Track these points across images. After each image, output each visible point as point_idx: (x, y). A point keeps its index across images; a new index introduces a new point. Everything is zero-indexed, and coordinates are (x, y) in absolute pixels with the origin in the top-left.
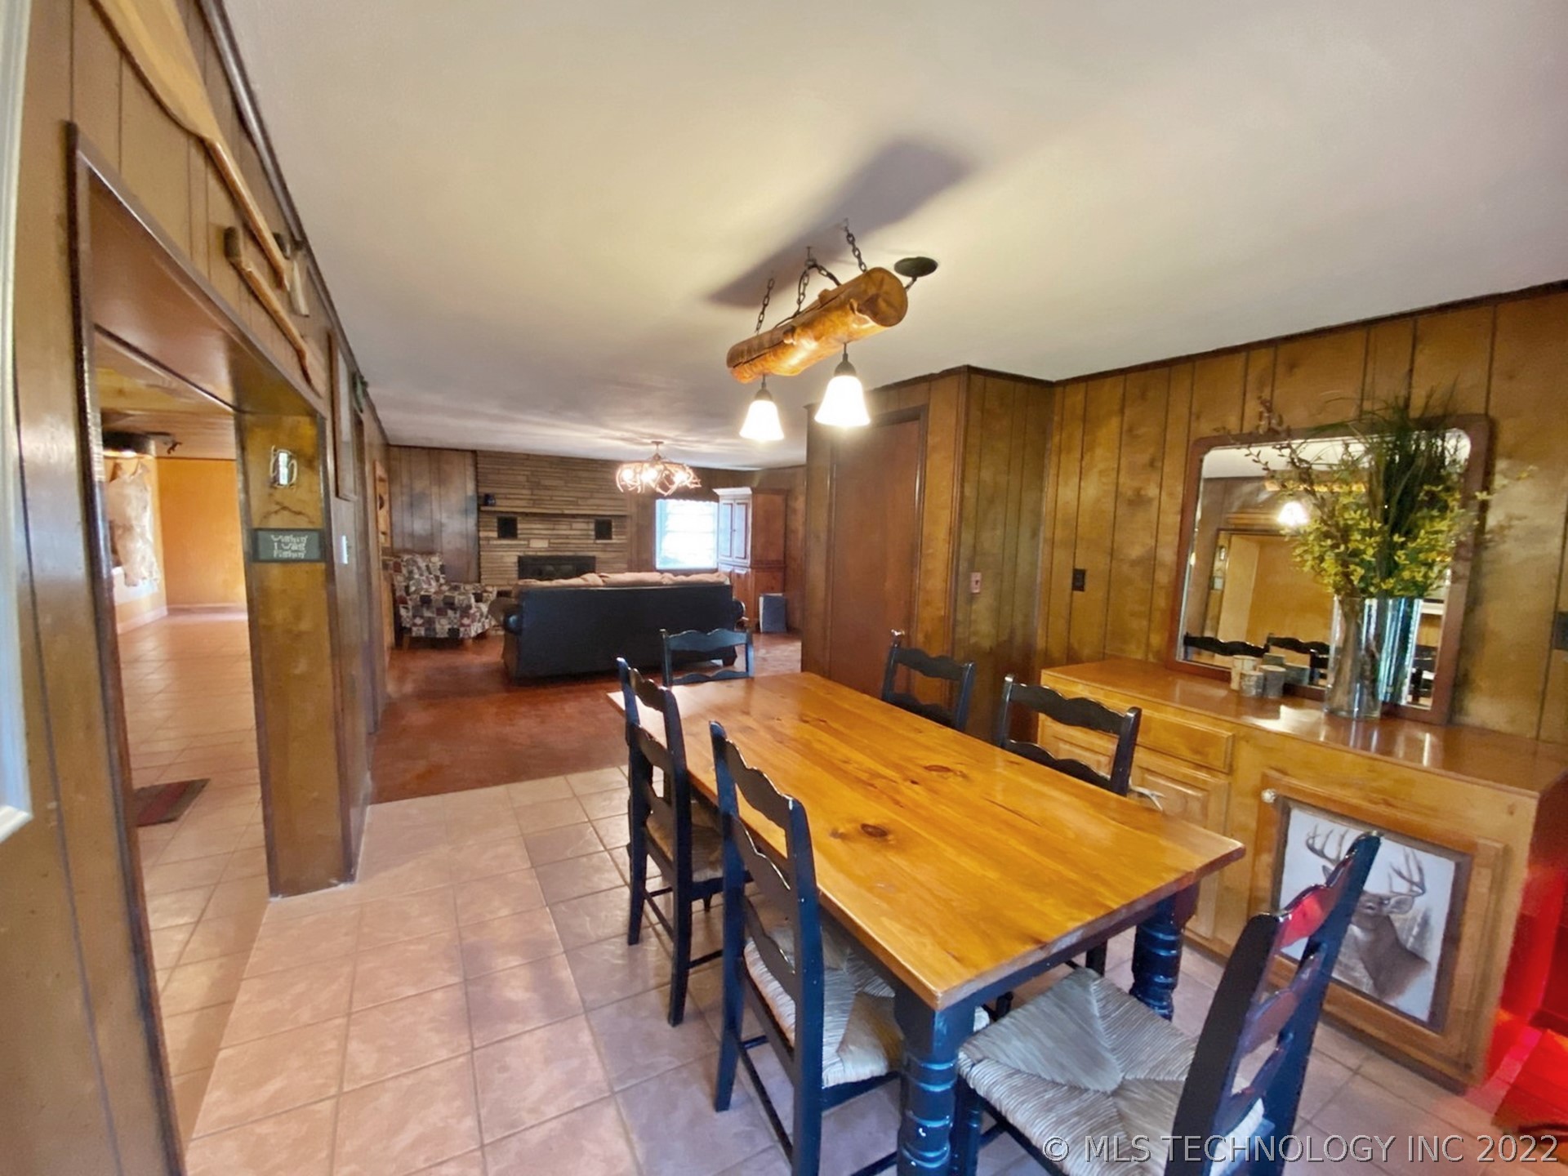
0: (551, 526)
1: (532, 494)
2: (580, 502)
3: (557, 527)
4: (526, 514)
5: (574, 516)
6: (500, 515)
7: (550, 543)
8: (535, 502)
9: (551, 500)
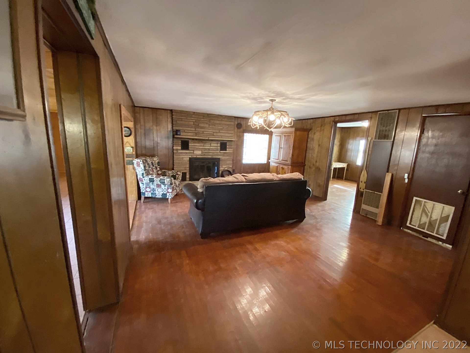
0: (203, 145)
1: (195, 130)
2: (215, 134)
3: (205, 145)
4: (193, 139)
5: (212, 140)
6: (182, 139)
7: (202, 152)
8: (196, 134)
9: (203, 133)
